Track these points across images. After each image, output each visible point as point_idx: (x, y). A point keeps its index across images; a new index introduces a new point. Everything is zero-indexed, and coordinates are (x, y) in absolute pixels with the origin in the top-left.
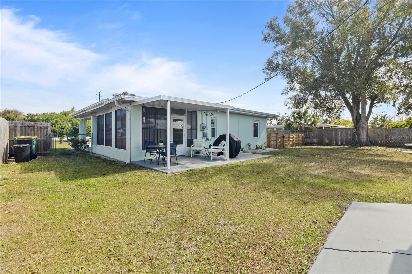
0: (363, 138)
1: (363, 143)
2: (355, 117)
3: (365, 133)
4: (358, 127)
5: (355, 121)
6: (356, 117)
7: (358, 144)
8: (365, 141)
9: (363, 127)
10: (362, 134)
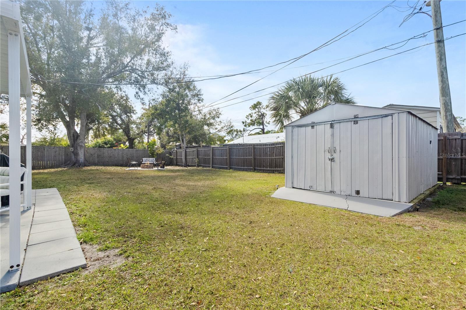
0: (81, 158)
1: (81, 164)
2: (72, 134)
3: (83, 153)
4: (76, 146)
5: (72, 138)
6: (74, 135)
7: (77, 165)
8: (83, 161)
9: (81, 146)
10: (80, 153)
